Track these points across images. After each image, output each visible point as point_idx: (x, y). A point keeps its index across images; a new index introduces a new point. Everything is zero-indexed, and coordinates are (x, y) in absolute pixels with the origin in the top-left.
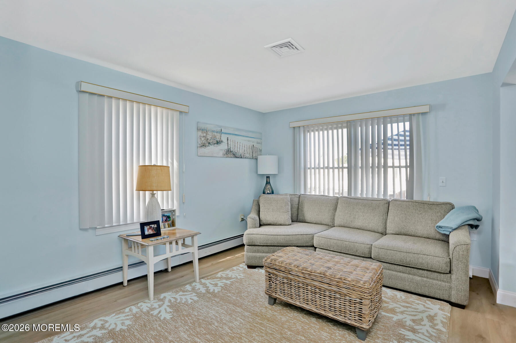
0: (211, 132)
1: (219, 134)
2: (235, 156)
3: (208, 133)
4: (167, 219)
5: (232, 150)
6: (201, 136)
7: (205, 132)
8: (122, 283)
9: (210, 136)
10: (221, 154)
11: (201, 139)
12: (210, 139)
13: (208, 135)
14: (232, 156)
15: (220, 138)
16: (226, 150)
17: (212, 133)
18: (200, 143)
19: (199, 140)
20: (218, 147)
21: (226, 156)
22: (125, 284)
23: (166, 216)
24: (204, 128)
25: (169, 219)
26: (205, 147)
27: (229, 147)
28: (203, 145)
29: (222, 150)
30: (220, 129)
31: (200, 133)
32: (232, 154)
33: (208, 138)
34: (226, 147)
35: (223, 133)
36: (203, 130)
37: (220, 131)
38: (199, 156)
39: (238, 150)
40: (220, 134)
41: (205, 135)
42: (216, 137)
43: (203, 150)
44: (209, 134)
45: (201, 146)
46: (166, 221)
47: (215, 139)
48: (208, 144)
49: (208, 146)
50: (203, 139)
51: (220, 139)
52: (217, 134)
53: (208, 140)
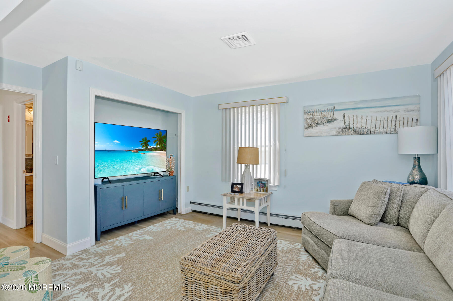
0: (319, 113)
1: (330, 112)
2: (357, 132)
3: (315, 115)
4: (263, 185)
5: (351, 126)
6: (306, 119)
7: (312, 113)
8: (237, 219)
9: (319, 117)
11: (306, 121)
12: (318, 119)
13: (315, 116)
14: (352, 133)
16: (341, 128)
17: (321, 113)
18: (306, 125)
20: (329, 126)
21: (341, 133)
22: (239, 220)
23: (263, 183)
24: (310, 111)
25: (265, 186)
26: (312, 128)
27: (346, 124)
28: (310, 126)
29: (335, 128)
30: (333, 107)
31: (306, 116)
32: (352, 131)
33: (315, 118)
34: (342, 124)
35: (337, 110)
36: (309, 112)
37: (333, 108)
38: (305, 137)
39: (364, 125)
40: (332, 112)
41: (311, 116)
42: (327, 116)
43: (310, 131)
44: (317, 114)
45: (307, 128)
46: (262, 187)
47: (325, 118)
48: (316, 125)
49: (316, 126)
50: (309, 121)
51: (333, 117)
52: (328, 112)
53: (316, 121)
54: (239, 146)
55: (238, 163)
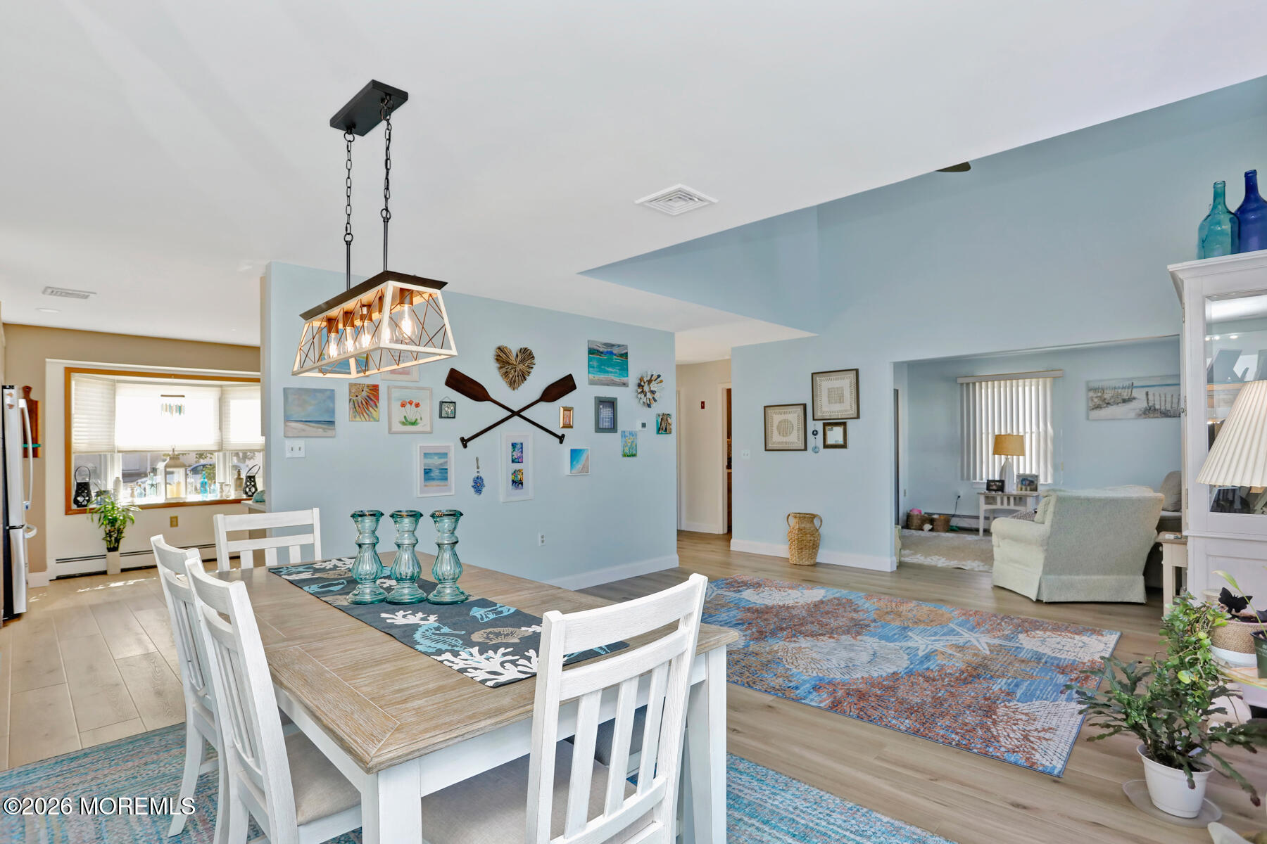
0: (1111, 390)
1: (1126, 390)
2: (1166, 414)
3: (1105, 392)
4: (1030, 483)
5: (1157, 407)
6: (1092, 397)
7: (1100, 391)
9: (1111, 395)
10: (1133, 415)
11: (1092, 400)
12: (1109, 399)
13: (1105, 394)
14: (1159, 415)
15: (1129, 394)
16: (1143, 409)
17: (1113, 390)
18: (1091, 405)
19: (1090, 402)
20: (1125, 406)
21: (1143, 416)
23: (1029, 480)
24: (1097, 387)
26: (1100, 409)
27: (1151, 405)
28: (1098, 407)
29: (1135, 409)
30: (1130, 382)
31: (1091, 394)
32: (1159, 413)
33: (1106, 397)
34: (1145, 405)
35: (1137, 387)
36: (1095, 389)
37: (1130, 385)
38: (1090, 420)
40: (1130, 390)
41: (1099, 394)
42: (1122, 394)
43: (1097, 413)
44: (1108, 392)
45: (1093, 409)
46: (1029, 485)
47: (1119, 397)
48: (1106, 405)
49: (1107, 407)
50: (1097, 401)
51: (1131, 395)
52: (1123, 389)
53: (1106, 401)
54: (997, 433)
55: (994, 454)
